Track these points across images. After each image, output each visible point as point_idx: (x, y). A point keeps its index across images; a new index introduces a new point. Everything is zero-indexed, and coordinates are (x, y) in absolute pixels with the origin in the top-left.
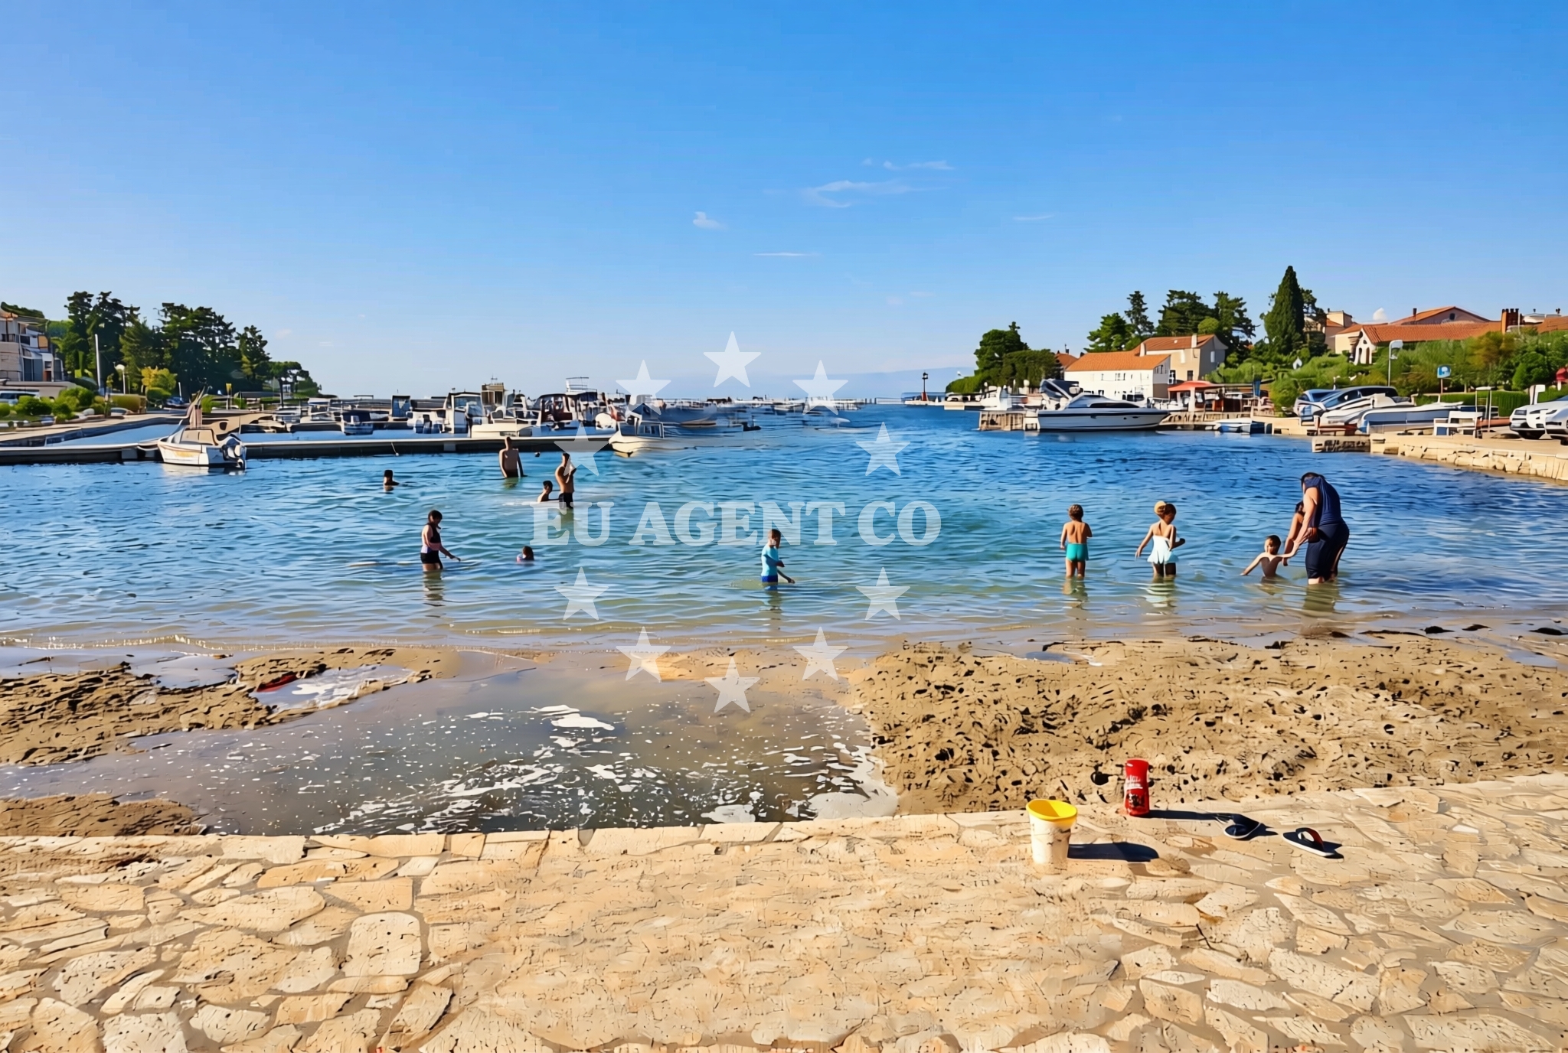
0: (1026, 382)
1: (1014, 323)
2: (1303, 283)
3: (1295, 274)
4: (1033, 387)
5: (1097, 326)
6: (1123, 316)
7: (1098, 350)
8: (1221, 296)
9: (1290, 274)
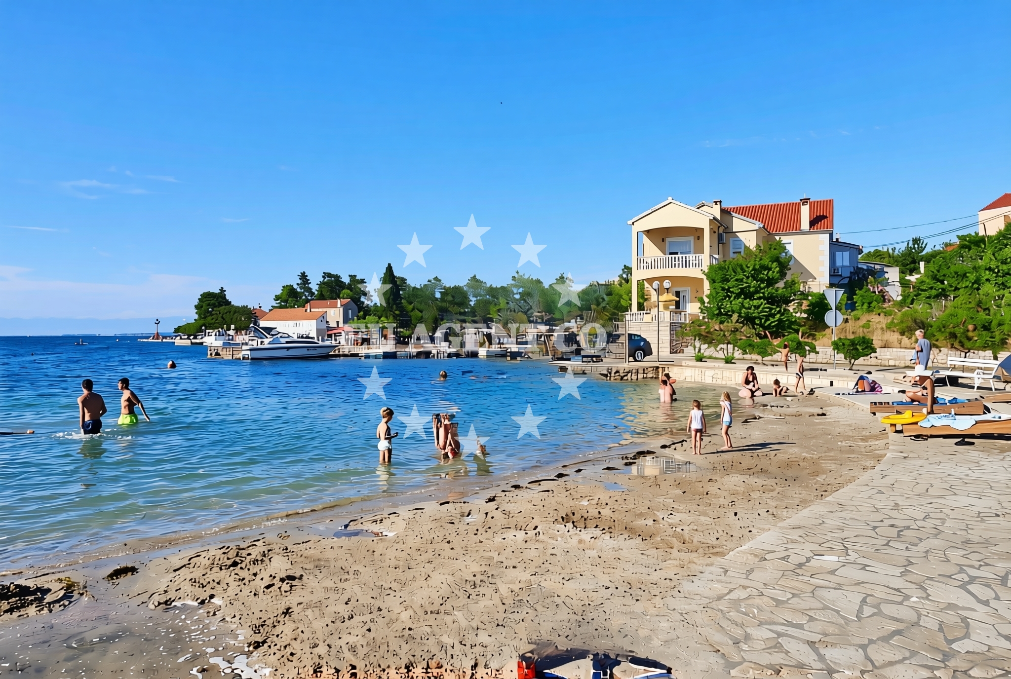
0: (233, 327)
1: (222, 288)
2: (397, 273)
3: (391, 267)
4: (237, 330)
5: (279, 292)
6: (295, 286)
7: (281, 307)
8: (352, 277)
9: (389, 268)
